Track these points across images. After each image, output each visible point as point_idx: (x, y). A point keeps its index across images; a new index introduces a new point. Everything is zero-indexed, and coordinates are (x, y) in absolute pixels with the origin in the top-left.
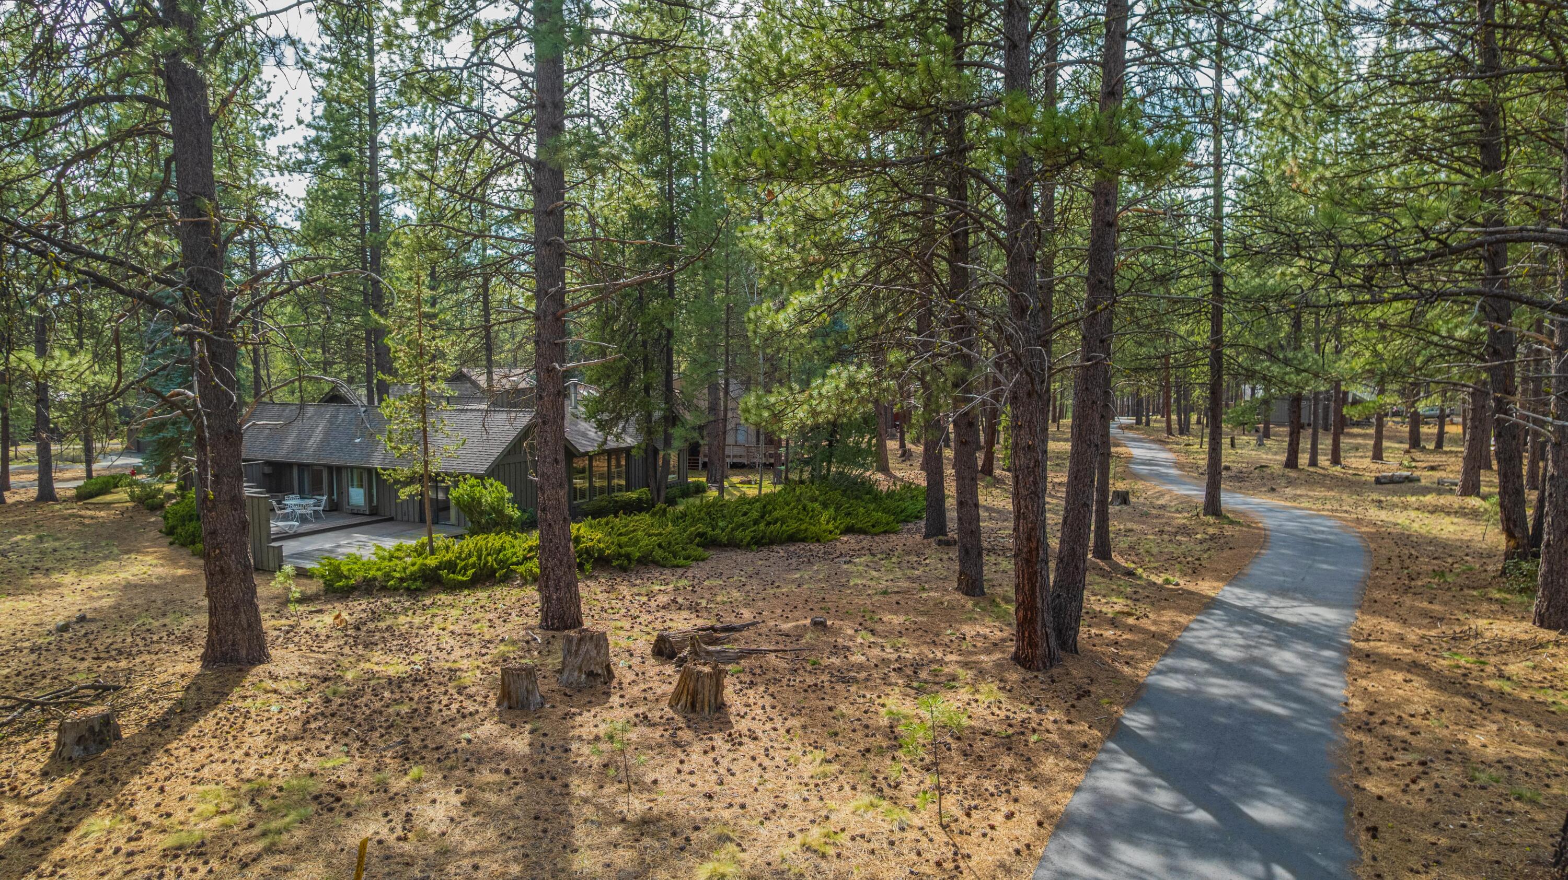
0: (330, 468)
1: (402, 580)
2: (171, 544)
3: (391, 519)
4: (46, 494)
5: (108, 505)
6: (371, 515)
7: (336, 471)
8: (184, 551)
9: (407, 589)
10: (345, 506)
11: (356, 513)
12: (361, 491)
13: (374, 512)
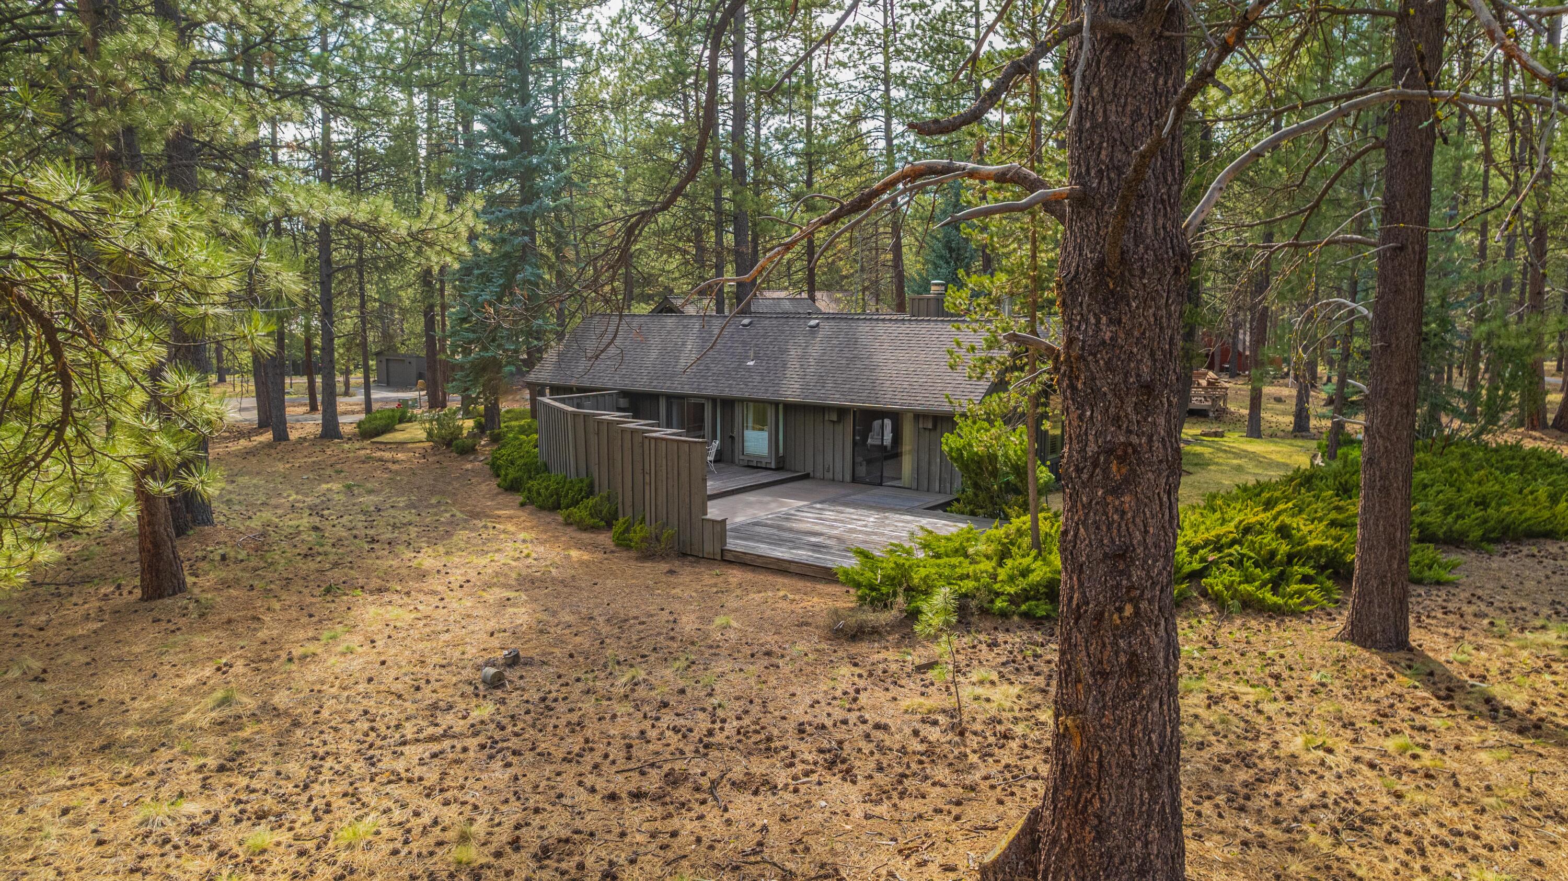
0: (714, 400)
1: (1014, 600)
2: (522, 505)
3: (806, 477)
4: (330, 431)
5: (401, 445)
6: (778, 469)
7: (727, 404)
8: (547, 517)
9: (1026, 615)
10: (738, 456)
11: (754, 466)
12: (765, 435)
13: (781, 466)
